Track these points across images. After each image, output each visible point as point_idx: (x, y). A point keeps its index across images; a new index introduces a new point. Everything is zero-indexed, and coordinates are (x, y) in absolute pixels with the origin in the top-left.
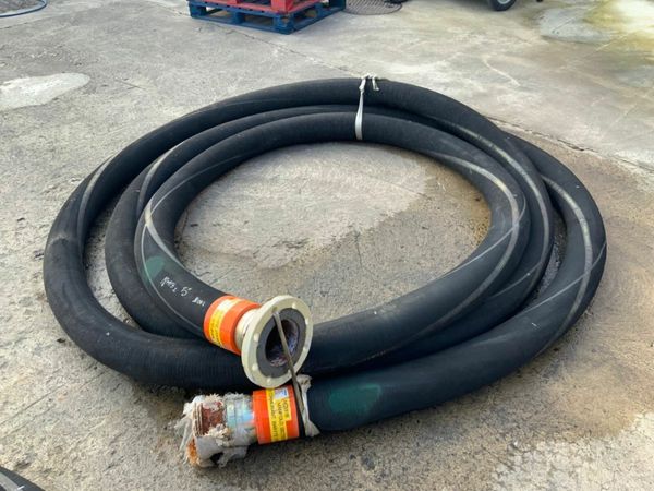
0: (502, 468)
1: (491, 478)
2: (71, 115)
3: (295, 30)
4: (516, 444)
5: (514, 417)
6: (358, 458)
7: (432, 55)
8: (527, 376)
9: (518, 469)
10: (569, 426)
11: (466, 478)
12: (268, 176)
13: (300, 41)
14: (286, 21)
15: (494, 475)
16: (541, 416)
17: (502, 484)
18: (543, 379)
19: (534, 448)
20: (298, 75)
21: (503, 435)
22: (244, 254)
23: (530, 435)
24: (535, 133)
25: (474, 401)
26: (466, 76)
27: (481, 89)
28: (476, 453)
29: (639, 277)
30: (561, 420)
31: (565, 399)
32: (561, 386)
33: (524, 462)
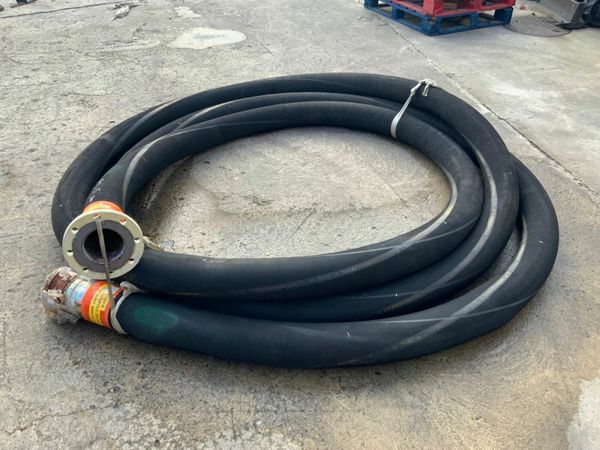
0: (229, 434)
1: (213, 434)
2: (208, 62)
3: (440, 34)
4: (259, 423)
5: (281, 403)
6: (142, 366)
7: (553, 83)
8: (327, 379)
9: (239, 441)
10: (317, 436)
11: (196, 423)
12: (294, 145)
13: (436, 44)
14: (431, 23)
15: (217, 435)
16: (304, 415)
17: (215, 443)
18: (339, 388)
19: (270, 434)
20: (403, 71)
21: (257, 411)
22: (218, 195)
23: (278, 424)
24: (581, 185)
25: (264, 374)
26: (567, 112)
27: (569, 128)
28: (223, 411)
29: (540, 355)
30: (316, 429)
31: (339, 414)
32: (348, 403)
33: (250, 440)
